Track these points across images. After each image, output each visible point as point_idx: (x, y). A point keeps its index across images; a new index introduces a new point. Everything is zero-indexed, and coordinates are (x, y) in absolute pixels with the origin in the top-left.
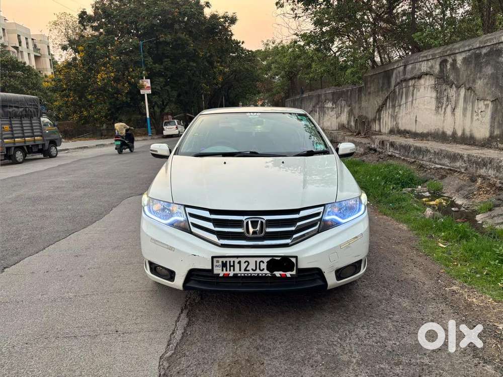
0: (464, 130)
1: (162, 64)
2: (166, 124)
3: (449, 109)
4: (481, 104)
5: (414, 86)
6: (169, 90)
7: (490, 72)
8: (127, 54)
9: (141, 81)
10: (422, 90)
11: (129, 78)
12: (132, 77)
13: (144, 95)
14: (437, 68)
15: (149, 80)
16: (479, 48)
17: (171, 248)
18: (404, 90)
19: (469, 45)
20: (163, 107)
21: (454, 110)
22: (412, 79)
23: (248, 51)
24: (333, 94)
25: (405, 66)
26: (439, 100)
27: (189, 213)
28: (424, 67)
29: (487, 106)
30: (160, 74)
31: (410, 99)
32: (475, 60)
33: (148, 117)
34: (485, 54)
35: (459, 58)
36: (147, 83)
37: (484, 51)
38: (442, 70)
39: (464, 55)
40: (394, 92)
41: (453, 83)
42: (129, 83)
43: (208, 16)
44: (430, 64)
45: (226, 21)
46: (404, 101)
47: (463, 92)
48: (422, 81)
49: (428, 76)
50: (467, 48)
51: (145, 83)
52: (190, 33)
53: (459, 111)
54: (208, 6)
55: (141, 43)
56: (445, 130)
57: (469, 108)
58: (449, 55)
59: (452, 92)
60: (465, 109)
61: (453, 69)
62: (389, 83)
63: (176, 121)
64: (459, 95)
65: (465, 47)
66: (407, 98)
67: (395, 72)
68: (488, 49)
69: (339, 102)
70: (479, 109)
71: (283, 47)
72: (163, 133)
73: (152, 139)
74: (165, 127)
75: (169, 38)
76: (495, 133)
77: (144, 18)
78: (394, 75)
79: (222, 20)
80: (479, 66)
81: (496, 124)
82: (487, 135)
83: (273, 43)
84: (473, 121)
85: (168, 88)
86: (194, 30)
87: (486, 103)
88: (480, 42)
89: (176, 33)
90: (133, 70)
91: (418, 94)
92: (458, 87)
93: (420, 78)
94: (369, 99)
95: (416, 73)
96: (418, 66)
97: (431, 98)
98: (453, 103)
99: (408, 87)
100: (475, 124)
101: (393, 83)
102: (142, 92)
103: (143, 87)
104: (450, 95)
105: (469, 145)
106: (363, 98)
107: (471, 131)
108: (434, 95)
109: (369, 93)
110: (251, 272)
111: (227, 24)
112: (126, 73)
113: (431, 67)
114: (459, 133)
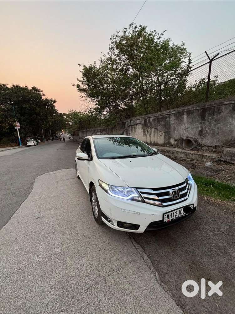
0: (154, 141)
1: (24, 116)
2: (28, 141)
3: (148, 135)
4: (160, 133)
5: (134, 127)
6: (29, 127)
7: (163, 124)
8: (6, 111)
9: (15, 123)
10: (138, 129)
11: (8, 122)
12: (10, 121)
13: (17, 129)
14: (143, 122)
15: (19, 123)
16: (159, 116)
17: (137, 213)
18: (131, 129)
19: (155, 115)
20: (26, 134)
21: (150, 135)
22: (133, 125)
23: (60, 113)
24: (100, 130)
25: (131, 121)
26: (144, 132)
27: (140, 192)
28: (138, 121)
29: (162, 134)
30: (24, 121)
31: (133, 132)
32: (157, 120)
33: (19, 138)
34: (161, 118)
35: (151, 119)
36: (18, 124)
37: (160, 117)
38: (145, 123)
39: (153, 118)
40: (127, 129)
41: (149, 127)
42: (9, 124)
43: (44, 99)
44: (140, 120)
45: (52, 101)
46: (131, 132)
47: (153, 130)
48: (138, 126)
49: (140, 125)
50: (154, 116)
51: (17, 124)
52: (37, 105)
53: (152, 136)
54: (44, 95)
55: (13, 107)
56: (147, 141)
57: (156, 135)
58: (147, 118)
59: (149, 129)
60: (154, 135)
61: (149, 122)
62: (125, 126)
63: (33, 140)
64: (152, 130)
65: (153, 116)
66: (132, 131)
67: (127, 123)
68: (162, 117)
69: (103, 132)
70: (159, 135)
71: (77, 113)
72: (27, 145)
73: (22, 147)
74: (28, 142)
75: (27, 106)
76: (166, 142)
77: (15, 97)
78: (126, 124)
79: (50, 101)
80: (159, 122)
81: (166, 139)
82: (163, 143)
83: (73, 111)
84: (157, 138)
85: (28, 126)
86: (39, 104)
87: (162, 133)
88: (159, 114)
89: (30, 104)
90: (10, 119)
91: (136, 130)
92: (151, 128)
93: (137, 125)
94: (116, 132)
95: (135, 123)
96: (135, 121)
97: (141, 131)
98: (150, 133)
99: (132, 128)
100: (158, 139)
101: (126, 127)
102: (15, 128)
103: (16, 126)
104: (148, 130)
105: (156, 146)
106: (114, 131)
107: (157, 141)
108: (142, 130)
109: (116, 130)
110: (178, 216)
111: (53, 103)
112: (7, 119)
113: (141, 122)
114: (153, 142)
